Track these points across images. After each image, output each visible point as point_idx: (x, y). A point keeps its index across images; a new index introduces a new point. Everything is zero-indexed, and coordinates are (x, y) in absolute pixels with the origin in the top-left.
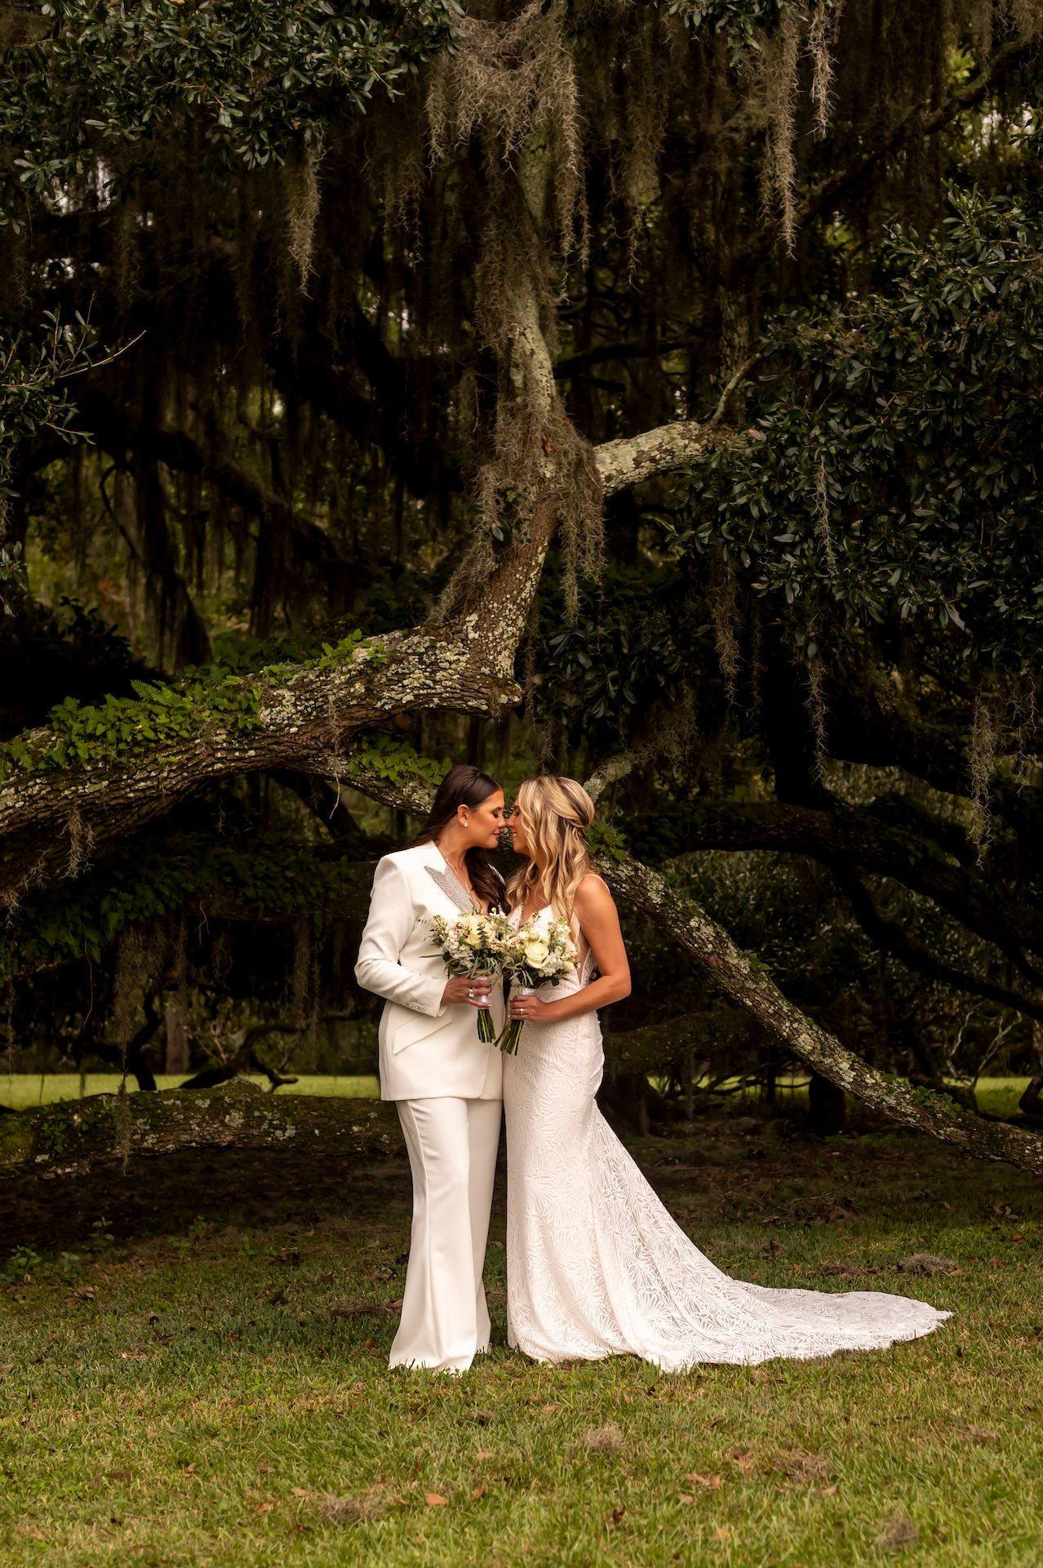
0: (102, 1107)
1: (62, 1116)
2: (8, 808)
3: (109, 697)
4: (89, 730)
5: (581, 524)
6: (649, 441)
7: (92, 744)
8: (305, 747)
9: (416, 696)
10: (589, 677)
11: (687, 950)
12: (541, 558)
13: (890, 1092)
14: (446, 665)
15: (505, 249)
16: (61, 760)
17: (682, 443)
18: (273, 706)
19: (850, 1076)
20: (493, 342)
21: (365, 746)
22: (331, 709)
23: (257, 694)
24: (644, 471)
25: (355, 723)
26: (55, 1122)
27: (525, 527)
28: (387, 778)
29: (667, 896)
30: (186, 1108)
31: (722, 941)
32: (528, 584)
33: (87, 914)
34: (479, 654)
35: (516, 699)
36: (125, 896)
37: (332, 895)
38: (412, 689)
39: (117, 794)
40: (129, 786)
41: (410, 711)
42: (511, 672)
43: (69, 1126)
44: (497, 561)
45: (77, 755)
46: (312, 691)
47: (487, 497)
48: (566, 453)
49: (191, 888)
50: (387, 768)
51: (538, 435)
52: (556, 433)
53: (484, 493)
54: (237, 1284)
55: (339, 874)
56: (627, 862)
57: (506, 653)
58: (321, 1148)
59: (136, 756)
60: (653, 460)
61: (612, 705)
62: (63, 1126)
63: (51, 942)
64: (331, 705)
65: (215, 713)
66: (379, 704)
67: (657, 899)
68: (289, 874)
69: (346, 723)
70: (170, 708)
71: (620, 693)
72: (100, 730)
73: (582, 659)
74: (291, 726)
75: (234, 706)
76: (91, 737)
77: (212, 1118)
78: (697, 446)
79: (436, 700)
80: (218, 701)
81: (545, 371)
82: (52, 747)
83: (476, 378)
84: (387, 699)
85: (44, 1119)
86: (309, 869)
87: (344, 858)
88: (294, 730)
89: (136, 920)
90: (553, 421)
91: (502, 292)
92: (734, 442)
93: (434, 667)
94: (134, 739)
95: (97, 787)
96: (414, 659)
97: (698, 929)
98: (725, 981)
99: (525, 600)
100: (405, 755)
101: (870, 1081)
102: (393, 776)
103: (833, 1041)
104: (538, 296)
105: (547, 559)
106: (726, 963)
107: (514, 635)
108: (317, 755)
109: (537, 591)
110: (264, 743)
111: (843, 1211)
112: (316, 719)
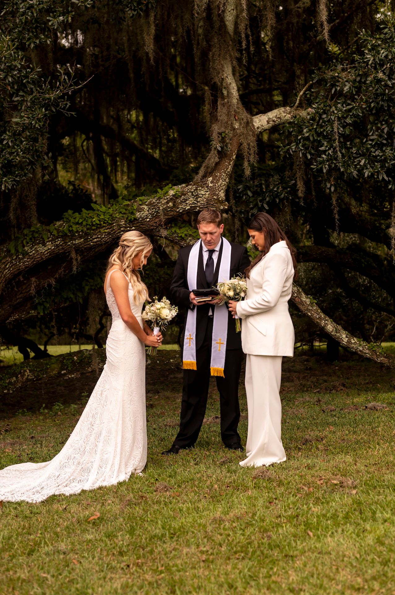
0: (84, 354)
1: (70, 357)
2: (49, 249)
3: (83, 209)
4: (77, 220)
5: (249, 145)
6: (272, 114)
7: (78, 226)
8: (152, 226)
9: (191, 207)
10: (251, 200)
12: (234, 157)
13: (360, 345)
14: (201, 196)
15: (220, 46)
16: (67, 232)
17: (284, 115)
18: (141, 212)
19: (346, 340)
20: (217, 80)
21: (173, 225)
22: (161, 212)
23: (135, 207)
24: (270, 125)
25: (169, 217)
26: (68, 359)
27: (229, 146)
28: (181, 236)
31: (300, 293)
32: (230, 166)
33: (77, 287)
34: (213, 191)
35: (226, 207)
36: (91, 280)
37: (162, 279)
38: (190, 204)
39: (87, 243)
40: (91, 241)
41: (188, 213)
42: (224, 198)
43: (73, 361)
44: (219, 158)
45: (72, 230)
46: (154, 206)
47: (215, 135)
48: (243, 119)
50: (181, 233)
51: (233, 113)
52: (239, 112)
53: (214, 134)
55: (165, 272)
57: (222, 191)
58: (160, 367)
59: (93, 230)
60: (274, 121)
61: (261, 209)
62: (71, 361)
63: (65, 297)
65: (120, 214)
66: (178, 210)
69: (166, 217)
70: (104, 213)
71: (263, 205)
72: (81, 221)
73: (250, 193)
74: (147, 218)
75: (127, 212)
76: (77, 223)
78: (289, 116)
79: (198, 208)
80: (121, 210)
81: (235, 90)
82: (64, 227)
83: (211, 93)
84: (181, 208)
85: (64, 358)
87: (165, 267)
88: (148, 220)
89: (95, 289)
90: (238, 108)
91: (220, 62)
92: (303, 113)
93: (197, 196)
94: (92, 224)
95: (80, 241)
96: (190, 194)
98: (301, 307)
99: (229, 172)
100: (187, 228)
101: (353, 341)
102: (183, 236)
103: (339, 327)
104: (232, 63)
105: (236, 157)
106: (301, 300)
107: (225, 185)
108: (156, 229)
109: (233, 169)
110: (138, 225)
111: (342, 388)
112: (156, 216)
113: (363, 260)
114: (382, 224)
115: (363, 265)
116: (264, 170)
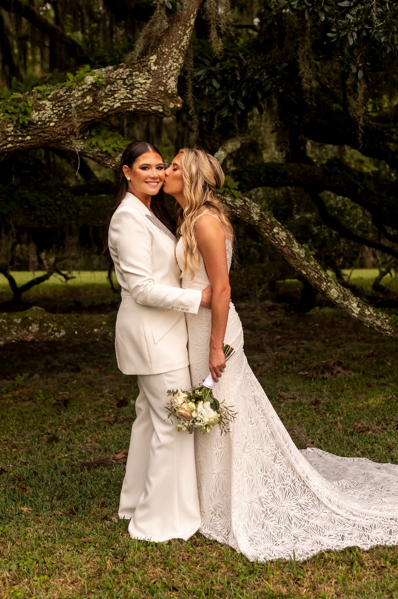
8: (59, 134)
9: (122, 104)
10: (217, 94)
11: (271, 245)
12: (192, 21)
13: (378, 318)
14: (139, 85)
18: (40, 110)
21: (93, 134)
22: (74, 112)
23: (30, 103)
25: (87, 120)
27: (185, 1)
28: (106, 152)
29: (262, 216)
30: (9, 324)
31: (290, 240)
32: (185, 37)
34: (158, 78)
35: (179, 105)
38: (120, 100)
41: (118, 113)
42: (176, 90)
44: (168, 22)
46: (62, 101)
49: (5, 212)
50: (106, 146)
54: (34, 423)
55: (84, 202)
56: (240, 198)
57: (173, 78)
58: (79, 340)
61: (232, 110)
64: (73, 109)
65: (6, 114)
66: (101, 109)
67: (256, 218)
68: (58, 203)
69: (82, 120)
71: (235, 102)
73: (216, 84)
74: (50, 122)
75: (17, 110)
77: (22, 328)
79: (133, 106)
80: (8, 107)
84: (107, 105)
86: (68, 200)
87: (86, 194)
88: (52, 124)
93: (132, 86)
96: (120, 82)
97: (278, 233)
98: (292, 262)
99: (183, 47)
100: (116, 139)
101: (367, 313)
102: (110, 151)
103: (348, 292)
105: (196, 22)
106: (292, 251)
107: (177, 68)
108: (66, 139)
109: (190, 41)
110: (35, 132)
111: (339, 369)
112: (64, 118)
113: (359, 184)
114: (393, 133)
115: (359, 190)
116: (230, 51)
